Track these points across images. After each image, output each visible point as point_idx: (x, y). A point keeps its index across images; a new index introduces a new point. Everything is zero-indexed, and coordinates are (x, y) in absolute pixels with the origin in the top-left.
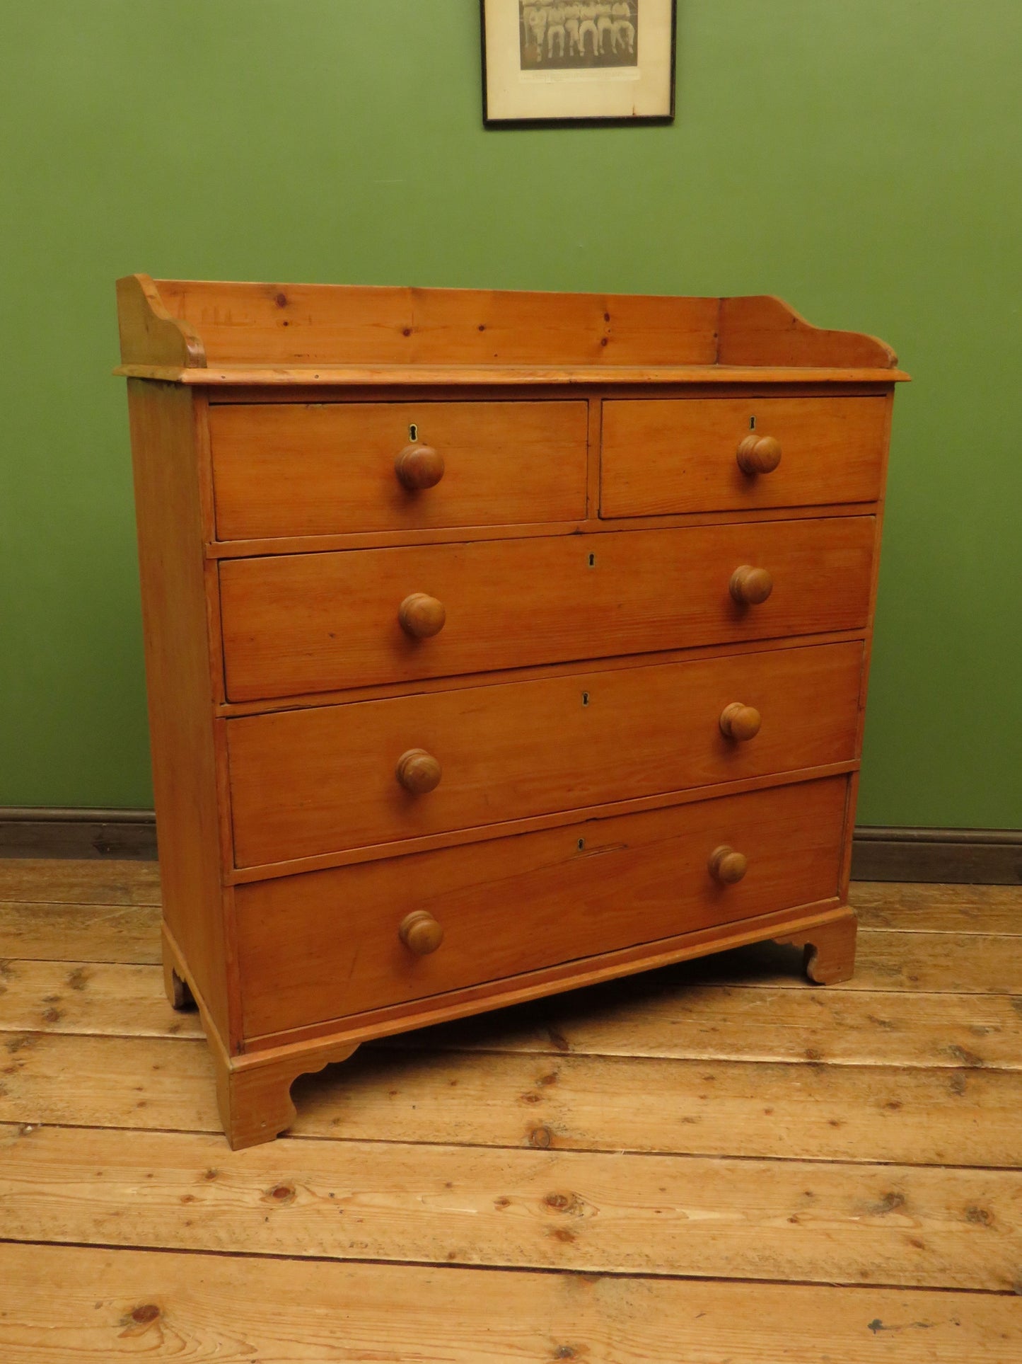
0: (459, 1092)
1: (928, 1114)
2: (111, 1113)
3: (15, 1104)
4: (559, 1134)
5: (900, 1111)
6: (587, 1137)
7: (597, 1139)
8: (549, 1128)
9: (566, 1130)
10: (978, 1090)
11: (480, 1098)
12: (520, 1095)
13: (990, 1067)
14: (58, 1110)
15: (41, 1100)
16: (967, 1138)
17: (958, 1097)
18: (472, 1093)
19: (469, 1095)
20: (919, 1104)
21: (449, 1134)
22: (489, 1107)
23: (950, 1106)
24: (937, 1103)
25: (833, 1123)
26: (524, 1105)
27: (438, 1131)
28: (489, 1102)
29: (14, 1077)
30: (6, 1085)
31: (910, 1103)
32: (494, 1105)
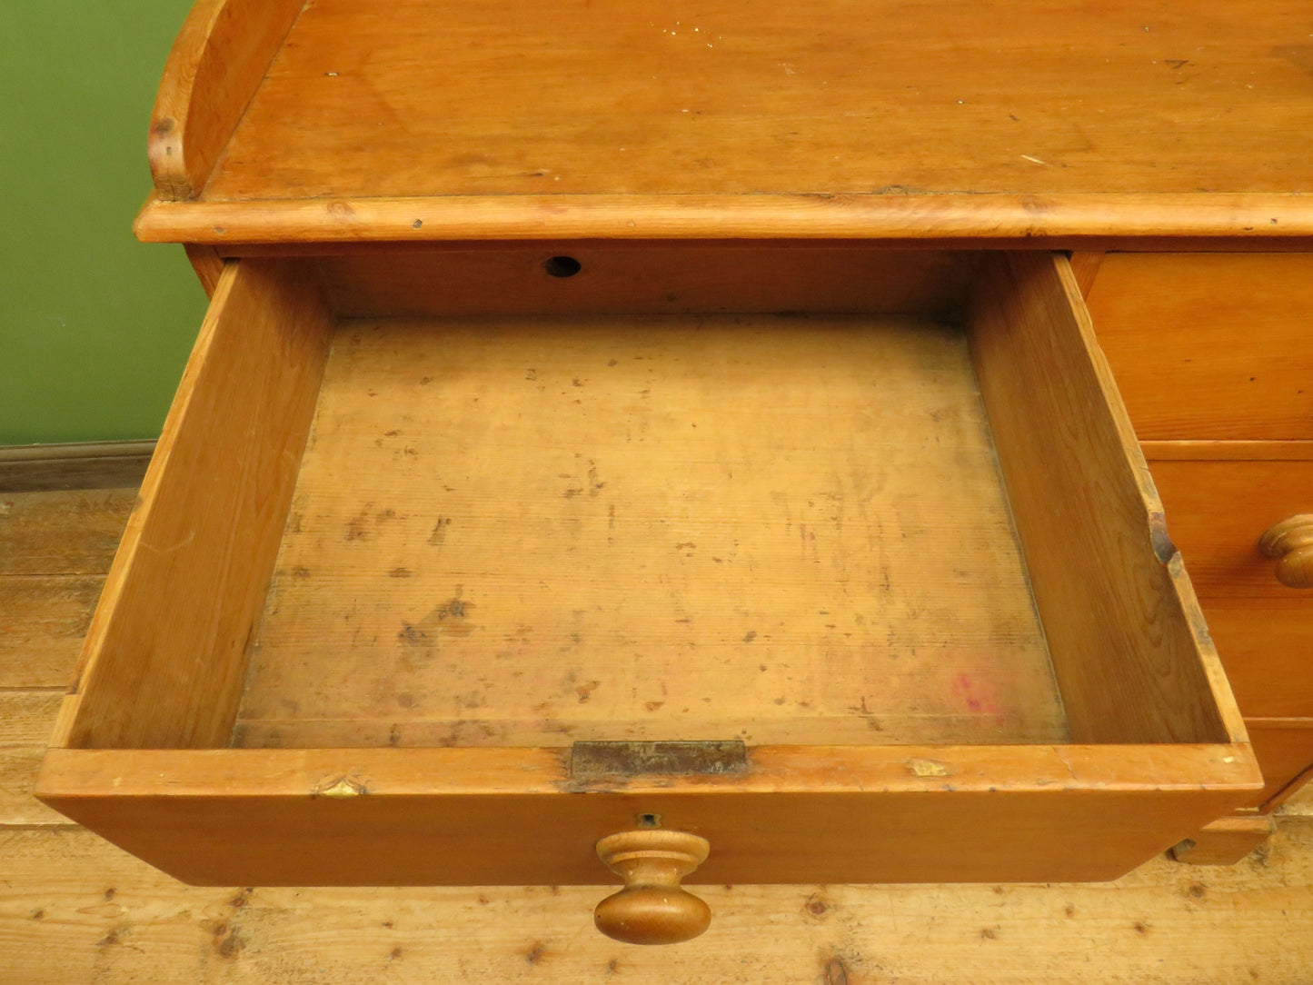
0: (737, 901)
1: (1235, 903)
2: (366, 972)
3: (256, 963)
4: (854, 967)
5: (1206, 901)
6: (886, 971)
7: (896, 974)
8: (843, 959)
9: (860, 960)
10: (1282, 858)
11: (760, 912)
12: (803, 901)
13: (1291, 814)
14: (306, 971)
15: (284, 953)
16: (1279, 944)
17: (1261, 870)
18: (751, 901)
19: (749, 906)
20: (1222, 884)
21: (738, 979)
22: (773, 927)
23: (1255, 887)
24: (1242, 882)
25: (1139, 928)
26: (810, 920)
27: (724, 974)
28: (773, 917)
29: (246, 913)
30: (240, 928)
31: (1213, 884)
32: (778, 923)
